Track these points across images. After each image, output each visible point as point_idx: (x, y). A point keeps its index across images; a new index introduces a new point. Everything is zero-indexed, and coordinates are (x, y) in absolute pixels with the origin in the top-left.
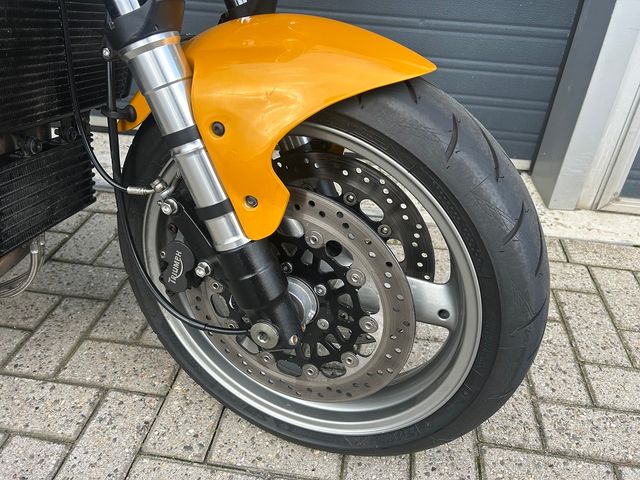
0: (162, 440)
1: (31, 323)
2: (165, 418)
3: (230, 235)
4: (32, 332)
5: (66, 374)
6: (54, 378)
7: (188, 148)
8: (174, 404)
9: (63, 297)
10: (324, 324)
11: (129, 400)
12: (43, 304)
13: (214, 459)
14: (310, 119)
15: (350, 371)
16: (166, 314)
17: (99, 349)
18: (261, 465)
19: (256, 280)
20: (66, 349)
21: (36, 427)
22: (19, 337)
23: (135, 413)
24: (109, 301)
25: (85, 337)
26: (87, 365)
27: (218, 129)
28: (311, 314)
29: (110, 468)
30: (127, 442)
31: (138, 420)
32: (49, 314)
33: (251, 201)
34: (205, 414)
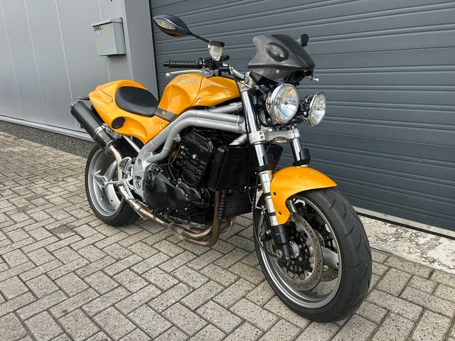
0: (251, 296)
1: (225, 252)
2: (255, 290)
3: (275, 221)
4: (225, 255)
5: (230, 269)
6: (227, 269)
7: (268, 197)
8: (259, 288)
9: (237, 247)
10: (301, 259)
11: (246, 282)
12: (230, 247)
13: (265, 307)
14: (298, 194)
15: (307, 278)
16: (261, 250)
17: (242, 265)
18: (279, 314)
19: (279, 235)
20: (233, 263)
21: (218, 280)
22: (221, 255)
23: (246, 286)
24: (250, 253)
25: (239, 261)
26: (237, 269)
27: (275, 194)
28: (297, 255)
29: (234, 297)
30: (241, 293)
31: (247, 289)
32: (231, 251)
33: (280, 213)
34: (268, 294)
